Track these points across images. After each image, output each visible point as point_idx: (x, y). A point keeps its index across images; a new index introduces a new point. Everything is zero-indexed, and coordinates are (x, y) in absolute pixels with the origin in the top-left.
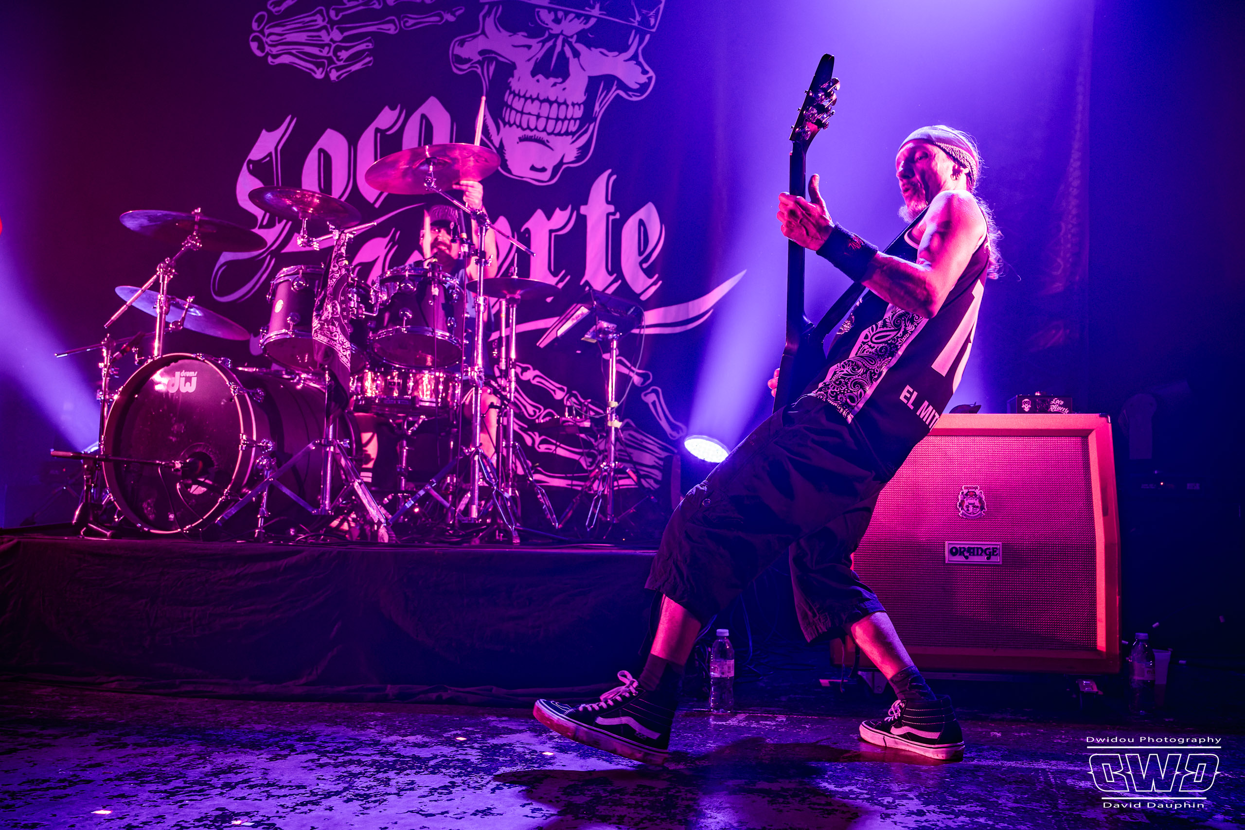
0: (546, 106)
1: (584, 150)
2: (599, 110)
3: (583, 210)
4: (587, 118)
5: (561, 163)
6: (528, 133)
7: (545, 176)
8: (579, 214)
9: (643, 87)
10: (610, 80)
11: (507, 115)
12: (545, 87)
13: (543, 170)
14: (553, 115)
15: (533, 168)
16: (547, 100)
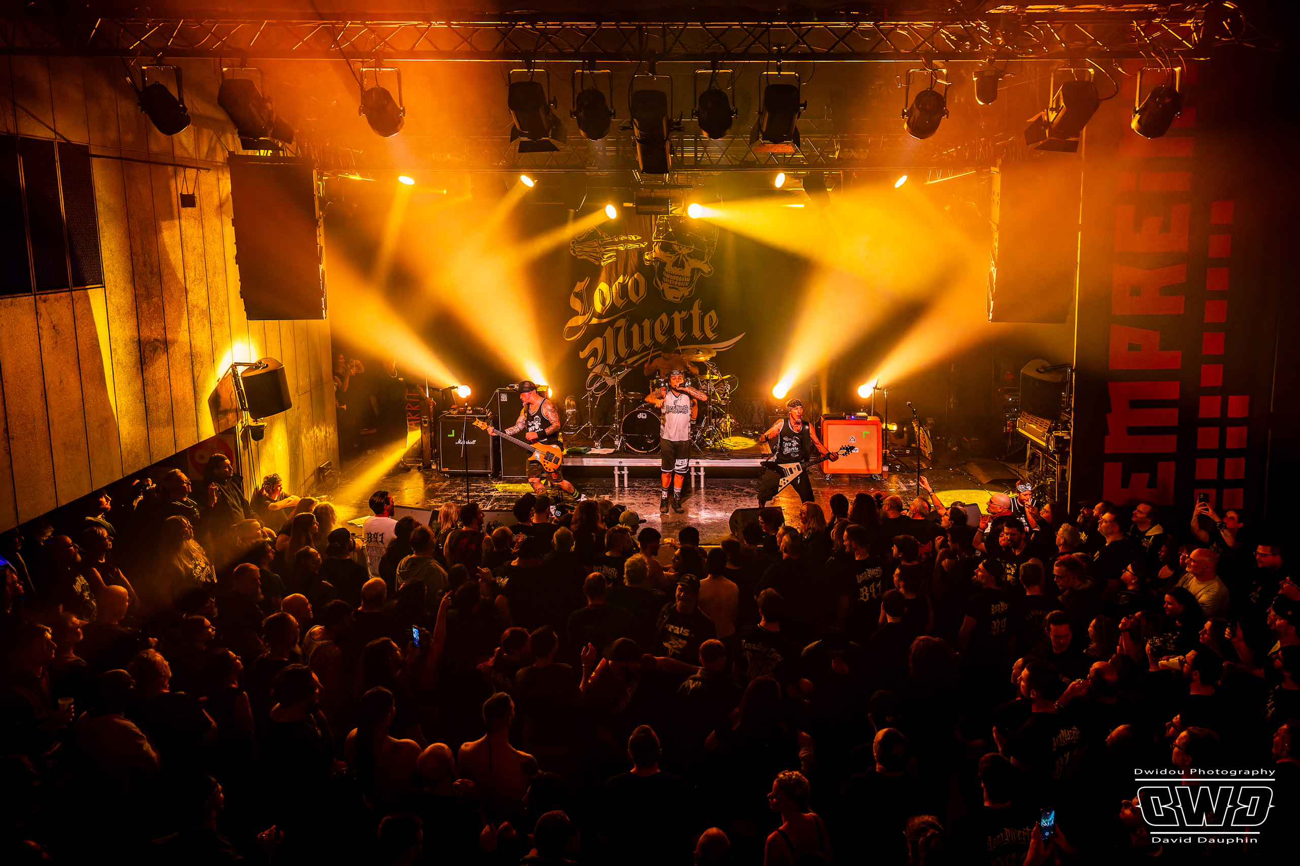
0: (677, 277)
1: (691, 292)
2: (695, 279)
3: (691, 312)
4: (691, 282)
5: (683, 296)
6: (672, 286)
7: (679, 299)
8: (690, 313)
9: (710, 272)
10: (699, 270)
11: (664, 279)
12: (676, 271)
13: (678, 298)
14: (680, 280)
15: (674, 297)
16: (678, 275)
